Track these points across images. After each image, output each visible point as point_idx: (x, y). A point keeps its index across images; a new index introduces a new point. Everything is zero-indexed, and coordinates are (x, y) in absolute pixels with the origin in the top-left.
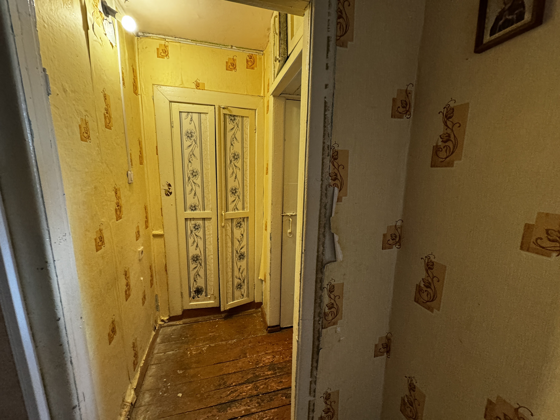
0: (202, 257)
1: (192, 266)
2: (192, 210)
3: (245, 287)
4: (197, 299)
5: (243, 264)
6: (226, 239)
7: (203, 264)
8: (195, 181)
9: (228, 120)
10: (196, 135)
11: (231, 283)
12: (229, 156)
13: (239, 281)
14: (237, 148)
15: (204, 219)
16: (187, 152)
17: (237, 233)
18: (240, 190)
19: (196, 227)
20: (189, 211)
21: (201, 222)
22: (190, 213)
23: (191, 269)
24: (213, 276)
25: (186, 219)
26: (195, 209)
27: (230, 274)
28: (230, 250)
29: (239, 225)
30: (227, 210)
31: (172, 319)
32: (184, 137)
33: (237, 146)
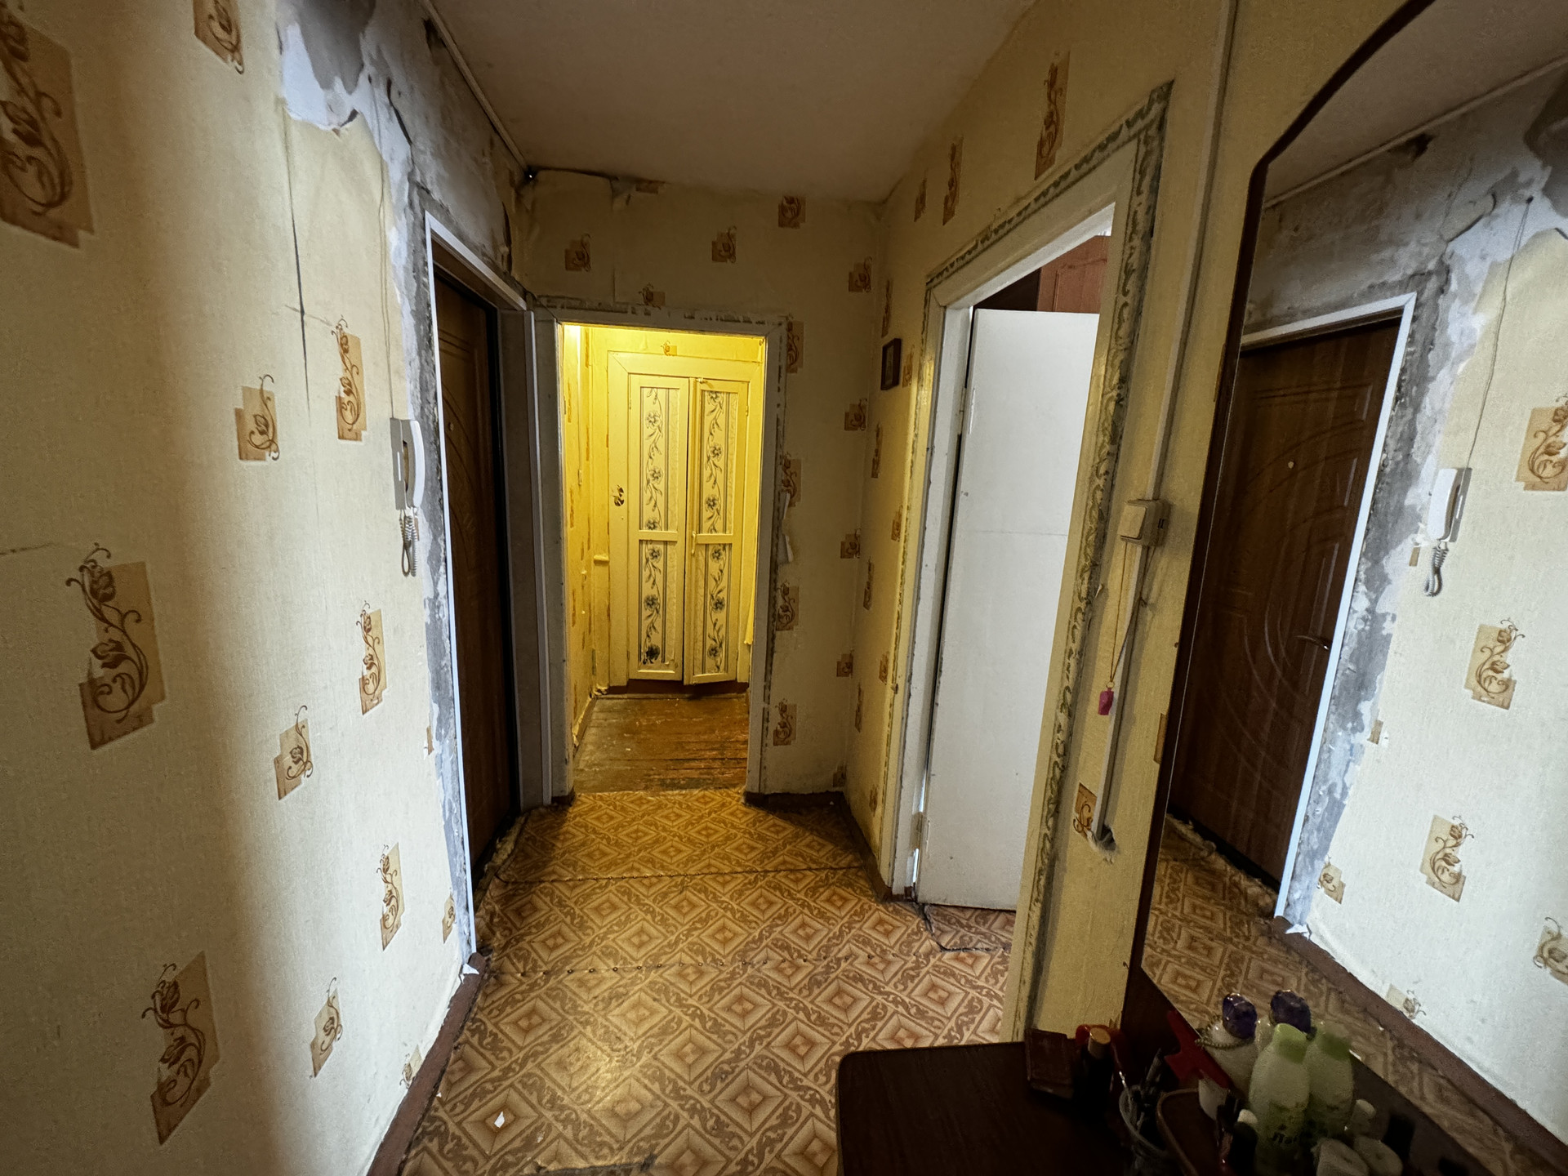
0: (660, 601)
1: (646, 613)
2: (650, 528)
3: (723, 655)
4: (650, 664)
5: (721, 616)
6: (697, 575)
7: (661, 612)
8: (656, 485)
9: (707, 397)
10: (661, 419)
11: (700, 644)
12: (707, 451)
13: (714, 643)
14: (719, 439)
15: (666, 543)
16: (647, 444)
17: (714, 566)
18: (720, 503)
19: (655, 554)
20: (645, 530)
21: (661, 547)
22: (646, 533)
23: (643, 618)
24: (674, 630)
25: (641, 541)
26: (655, 527)
27: (700, 630)
28: (701, 591)
29: (717, 555)
30: (700, 531)
31: (612, 690)
32: (645, 422)
33: (719, 435)
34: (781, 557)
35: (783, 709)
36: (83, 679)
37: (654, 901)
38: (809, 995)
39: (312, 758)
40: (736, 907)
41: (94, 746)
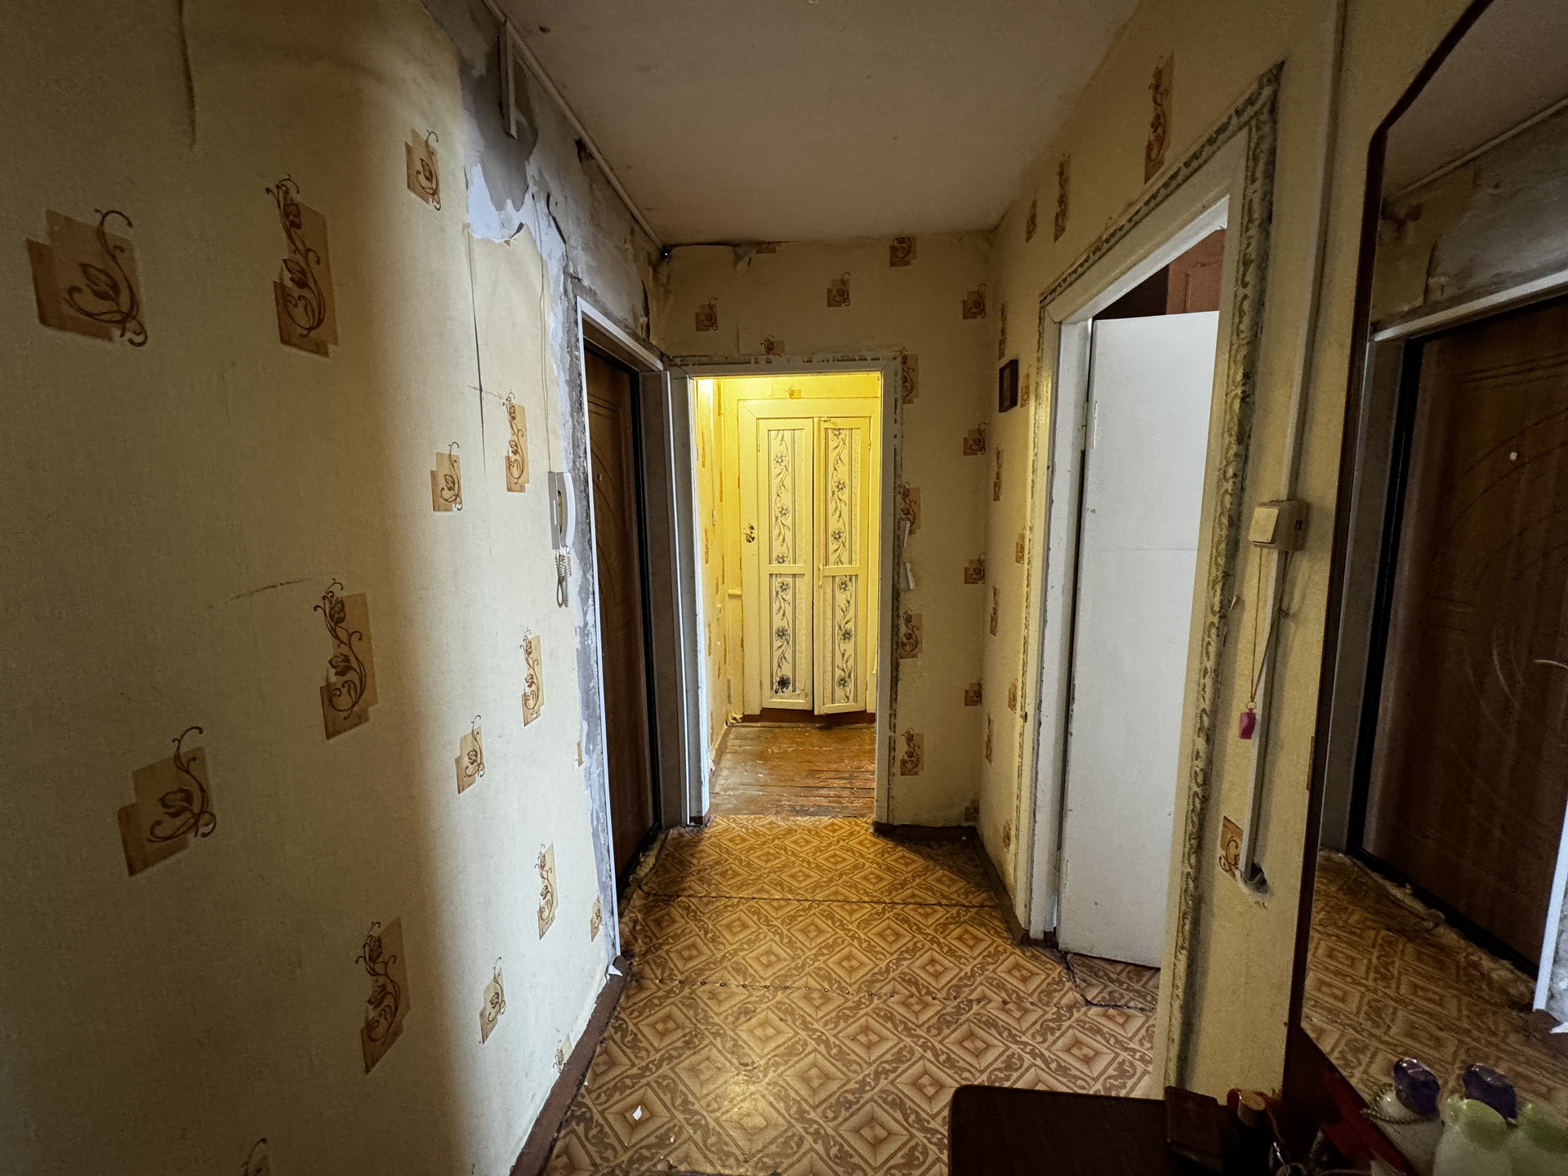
1: (777, 644)
2: (779, 562)
3: (851, 685)
4: (782, 694)
5: (849, 646)
6: (824, 607)
7: (791, 643)
8: (784, 522)
9: (831, 435)
10: (788, 459)
11: (830, 674)
12: (832, 485)
13: (843, 673)
15: (794, 576)
16: (775, 482)
17: (841, 597)
18: (845, 536)
19: (784, 587)
20: (775, 564)
21: (789, 580)
22: (775, 567)
23: (775, 648)
24: (803, 660)
25: (771, 575)
26: (783, 561)
27: (829, 660)
28: (829, 623)
29: (844, 586)
30: (826, 564)
31: (747, 718)
32: (773, 463)
33: (843, 472)
34: (903, 585)
35: (910, 738)
36: (323, 684)
37: (783, 923)
38: (939, 1034)
39: (484, 760)
40: (863, 936)
41: (329, 737)
